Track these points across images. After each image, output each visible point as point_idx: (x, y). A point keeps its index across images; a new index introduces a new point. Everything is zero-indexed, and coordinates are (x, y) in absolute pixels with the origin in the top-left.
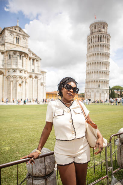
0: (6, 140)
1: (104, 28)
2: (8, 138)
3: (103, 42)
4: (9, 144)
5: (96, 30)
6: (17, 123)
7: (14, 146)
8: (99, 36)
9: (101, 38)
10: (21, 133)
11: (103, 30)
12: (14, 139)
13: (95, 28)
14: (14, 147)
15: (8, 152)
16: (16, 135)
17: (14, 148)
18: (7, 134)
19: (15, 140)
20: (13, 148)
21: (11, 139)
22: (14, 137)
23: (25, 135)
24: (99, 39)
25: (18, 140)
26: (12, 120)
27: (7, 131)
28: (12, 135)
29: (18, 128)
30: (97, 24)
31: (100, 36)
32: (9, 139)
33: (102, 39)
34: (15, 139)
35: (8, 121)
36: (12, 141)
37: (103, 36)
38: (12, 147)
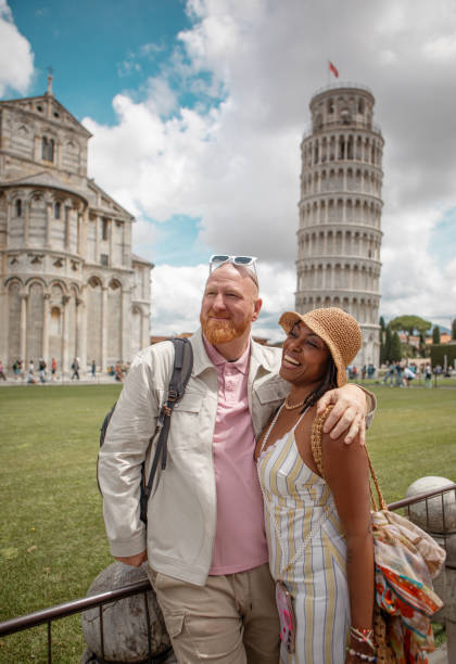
0: (5, 521)
1: (361, 110)
2: (12, 514)
3: (359, 159)
4: (16, 538)
5: (335, 117)
6: (45, 458)
7: (33, 544)
8: (342, 137)
9: (350, 144)
10: (59, 495)
11: (358, 118)
12: (32, 519)
13: (331, 111)
14: (34, 547)
15: (11, 569)
16: (40, 503)
17: (33, 551)
18: (10, 499)
19: (39, 521)
20: (29, 550)
21: (22, 519)
22: (34, 508)
23: (73, 500)
24: (346, 147)
25: (50, 522)
26: (25, 445)
27: (8, 488)
28: (27, 502)
29: (49, 474)
30: (336, 98)
31: (346, 139)
32: (14, 518)
33: (355, 149)
34: (39, 518)
35: (12, 448)
36: (25, 523)
37: (360, 138)
38: (29, 546)
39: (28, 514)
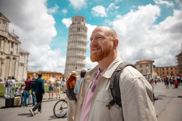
1: (83, 21)
3: (81, 32)
5: (77, 22)
9: (80, 29)
11: (82, 23)
13: (76, 20)
30: (77, 18)
31: (79, 27)
33: (81, 29)
37: (82, 28)
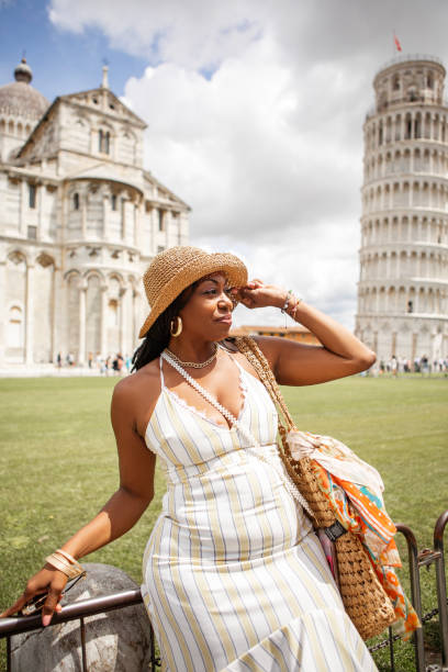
0: (25, 507)
1: (430, 84)
2: (34, 500)
3: (427, 137)
4: (31, 527)
5: (401, 94)
6: (83, 444)
7: (46, 533)
8: (409, 115)
9: (417, 123)
10: (88, 482)
11: (427, 93)
12: (53, 506)
13: (396, 87)
14: (46, 537)
15: (16, 559)
16: (66, 490)
17: (45, 541)
18: (36, 485)
19: (59, 509)
20: (40, 540)
21: (44, 506)
22: (59, 494)
23: (101, 489)
24: (412, 127)
25: (70, 510)
26: (67, 432)
27: (38, 473)
28: (53, 489)
29: (83, 461)
30: (401, 72)
31: (413, 117)
32: (36, 504)
33: (423, 126)
34: (59, 505)
35: (54, 434)
36: (46, 511)
37: (428, 115)
38: (41, 535)
39: (50, 501)
